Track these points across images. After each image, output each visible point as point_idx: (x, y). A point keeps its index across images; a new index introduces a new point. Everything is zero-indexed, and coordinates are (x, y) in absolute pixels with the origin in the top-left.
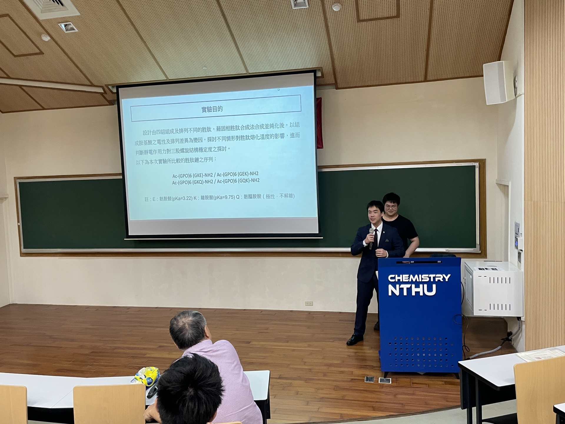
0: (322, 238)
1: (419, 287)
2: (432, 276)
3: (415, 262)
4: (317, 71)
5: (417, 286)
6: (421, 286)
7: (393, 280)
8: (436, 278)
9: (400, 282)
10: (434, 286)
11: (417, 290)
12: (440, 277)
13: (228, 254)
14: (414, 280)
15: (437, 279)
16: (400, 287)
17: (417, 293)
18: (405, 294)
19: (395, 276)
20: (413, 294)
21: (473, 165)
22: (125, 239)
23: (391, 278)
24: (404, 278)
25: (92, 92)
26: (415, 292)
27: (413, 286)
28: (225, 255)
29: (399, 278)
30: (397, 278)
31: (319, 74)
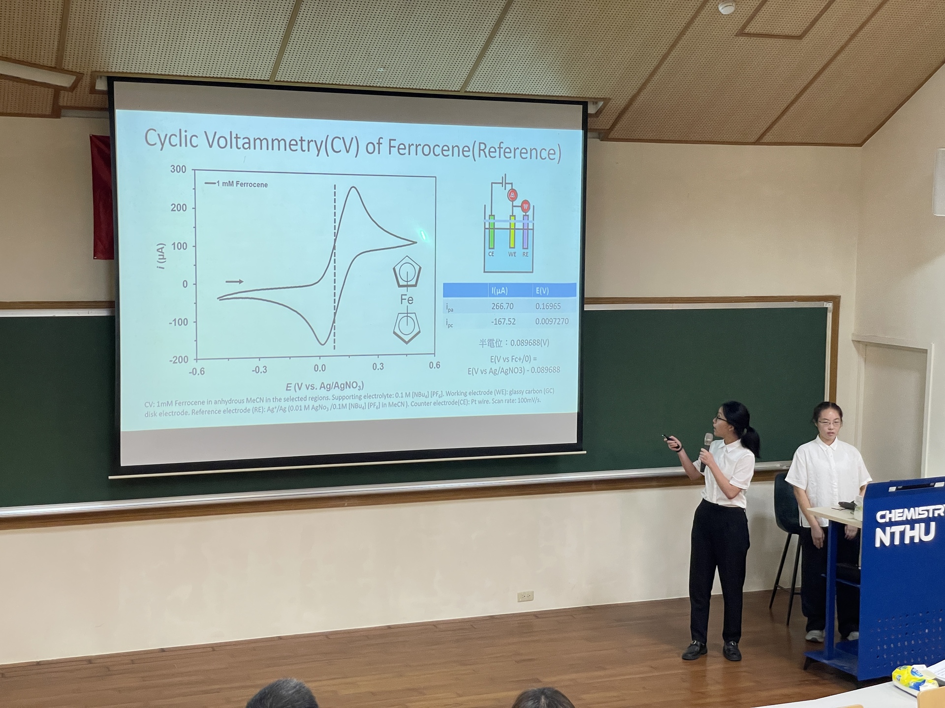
0: (585, 452)
1: (914, 530)
2: (931, 508)
3: (904, 488)
4: (589, 103)
5: (912, 528)
6: (917, 525)
7: (883, 521)
8: (935, 511)
9: (891, 524)
10: (933, 525)
11: (912, 533)
12: (940, 509)
13: (352, 501)
14: (909, 518)
15: (936, 515)
16: (892, 531)
17: (912, 538)
18: (897, 542)
19: (886, 512)
20: (907, 541)
21: (825, 306)
22: (110, 477)
23: (883, 517)
24: (896, 515)
25: (36, 82)
26: (910, 537)
27: (908, 527)
29: (890, 516)
30: (888, 516)
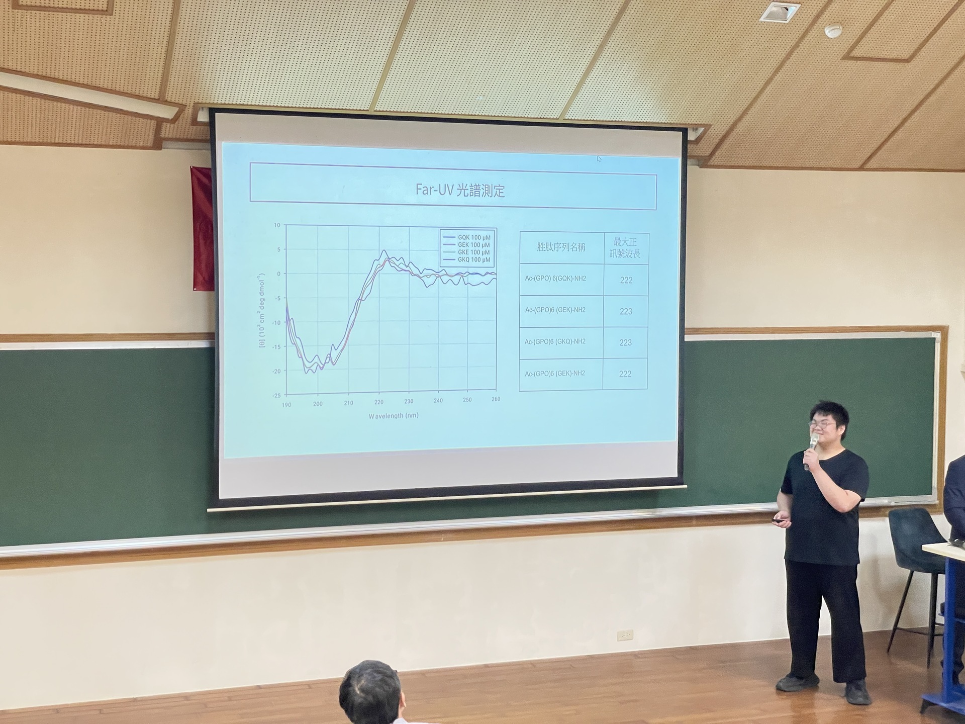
0: (686, 486)
4: (689, 129)
21: (933, 336)
22: (209, 510)
25: (139, 114)
28: (443, 536)
31: (691, 136)
